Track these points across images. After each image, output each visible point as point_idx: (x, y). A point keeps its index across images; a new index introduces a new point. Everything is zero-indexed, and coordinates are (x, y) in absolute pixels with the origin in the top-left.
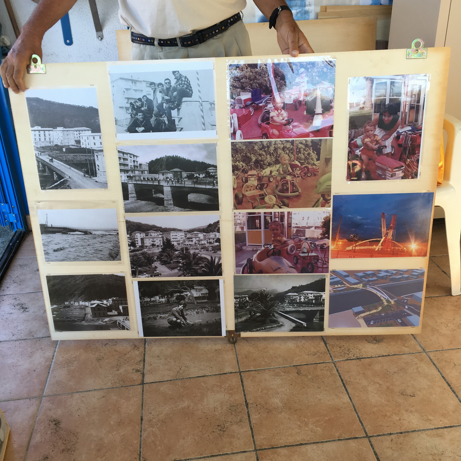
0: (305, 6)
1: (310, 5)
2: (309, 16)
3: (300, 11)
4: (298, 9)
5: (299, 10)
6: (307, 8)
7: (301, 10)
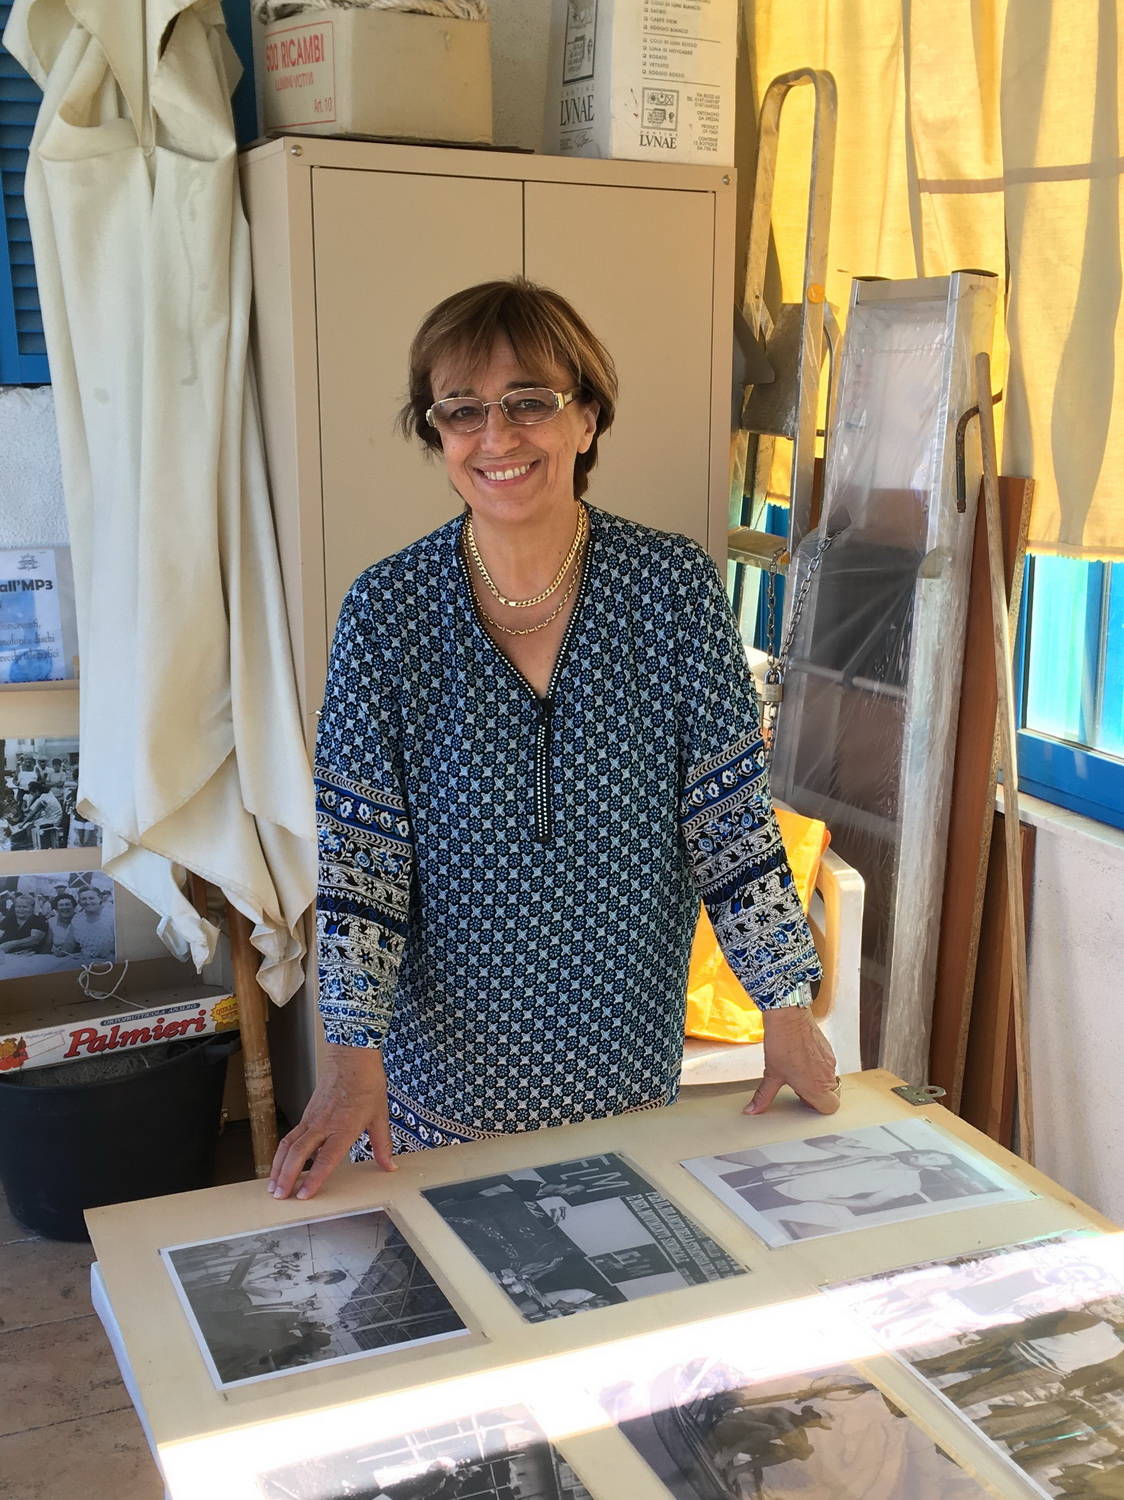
0: (38, 641)
1: (51, 639)
2: (51, 663)
3: (25, 654)
4: (18, 648)
5: (23, 650)
6: (43, 646)
7: (27, 650)
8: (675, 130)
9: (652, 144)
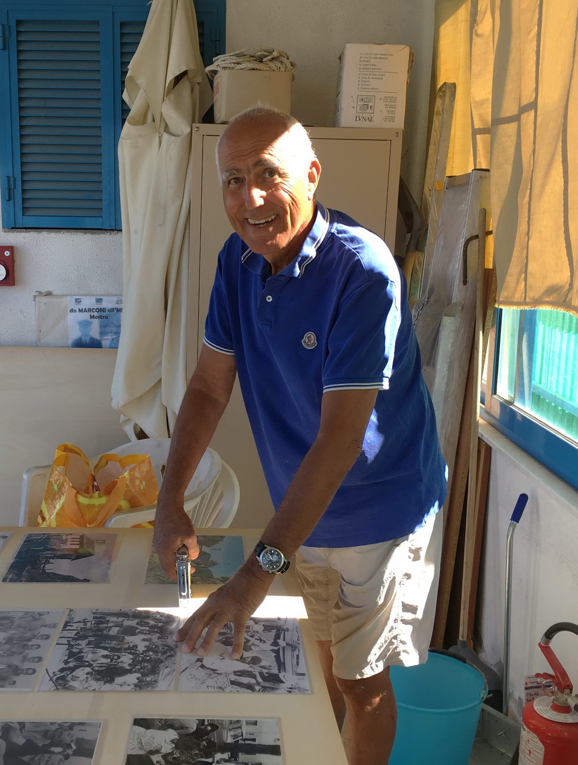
8: (373, 113)
9: (361, 120)
